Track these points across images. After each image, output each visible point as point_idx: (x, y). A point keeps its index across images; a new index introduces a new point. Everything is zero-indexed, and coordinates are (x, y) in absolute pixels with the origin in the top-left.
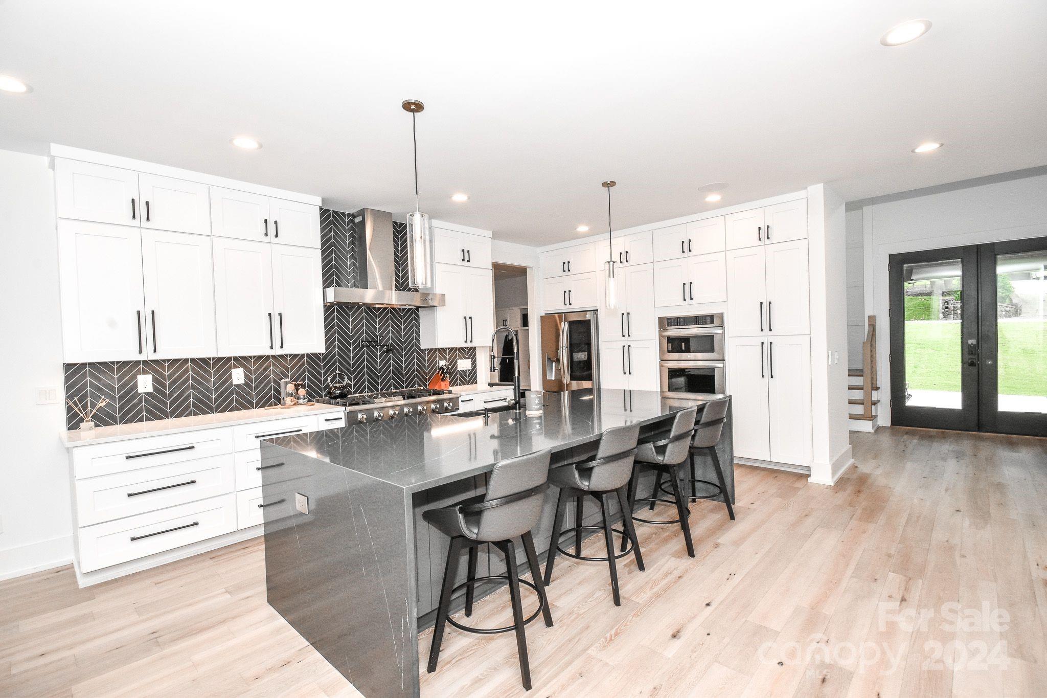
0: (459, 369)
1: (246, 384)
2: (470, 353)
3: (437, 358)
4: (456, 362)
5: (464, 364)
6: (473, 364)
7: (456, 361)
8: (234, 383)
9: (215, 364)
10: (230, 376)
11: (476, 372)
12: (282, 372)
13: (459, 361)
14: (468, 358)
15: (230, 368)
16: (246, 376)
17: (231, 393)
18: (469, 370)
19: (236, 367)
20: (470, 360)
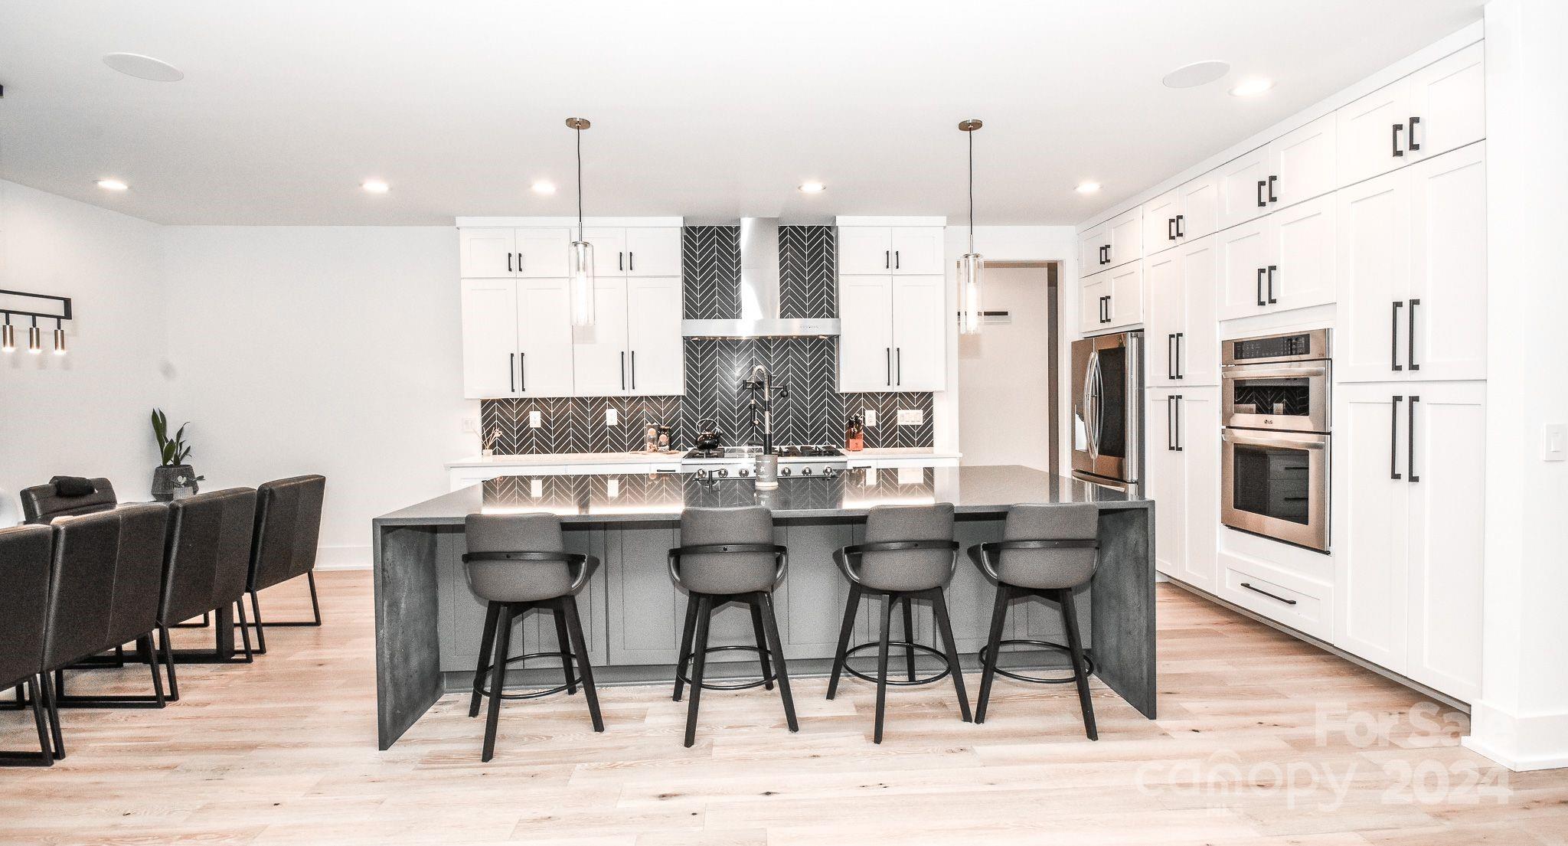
0: (899, 423)
1: (619, 425)
2: (924, 400)
3: (862, 407)
4: (895, 413)
5: (908, 417)
6: (925, 417)
7: (896, 411)
8: (608, 424)
9: (592, 404)
10: (604, 417)
11: (931, 428)
12: (655, 416)
13: (900, 412)
14: (918, 408)
15: (605, 408)
16: (619, 417)
17: (605, 435)
18: (918, 426)
19: (610, 407)
20: (921, 411)
